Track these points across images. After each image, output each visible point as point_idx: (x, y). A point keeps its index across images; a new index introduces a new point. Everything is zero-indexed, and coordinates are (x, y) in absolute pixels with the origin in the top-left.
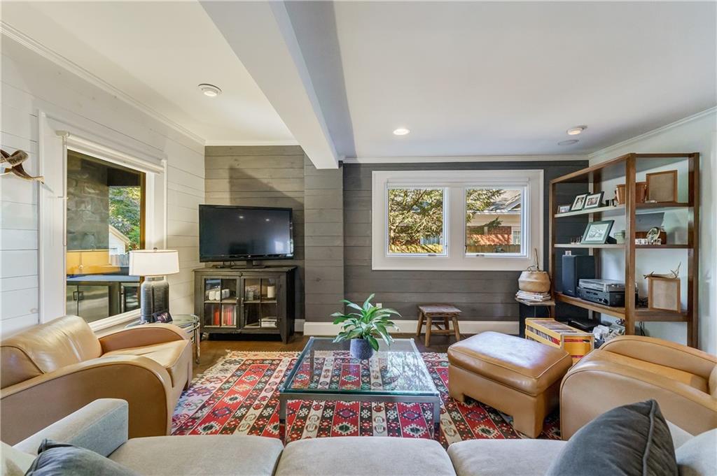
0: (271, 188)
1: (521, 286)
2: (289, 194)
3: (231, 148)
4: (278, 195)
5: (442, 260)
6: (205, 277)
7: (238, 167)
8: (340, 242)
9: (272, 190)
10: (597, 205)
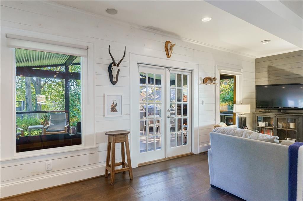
3: (269, 57)
6: (257, 116)
7: (272, 65)
9: (292, 74)
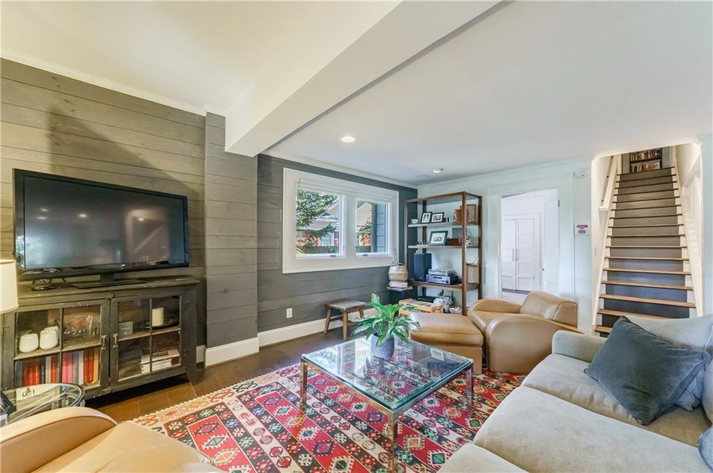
0: (144, 162)
1: (391, 277)
2: (176, 177)
4: (156, 174)
5: (341, 260)
8: (253, 244)
10: (441, 221)
